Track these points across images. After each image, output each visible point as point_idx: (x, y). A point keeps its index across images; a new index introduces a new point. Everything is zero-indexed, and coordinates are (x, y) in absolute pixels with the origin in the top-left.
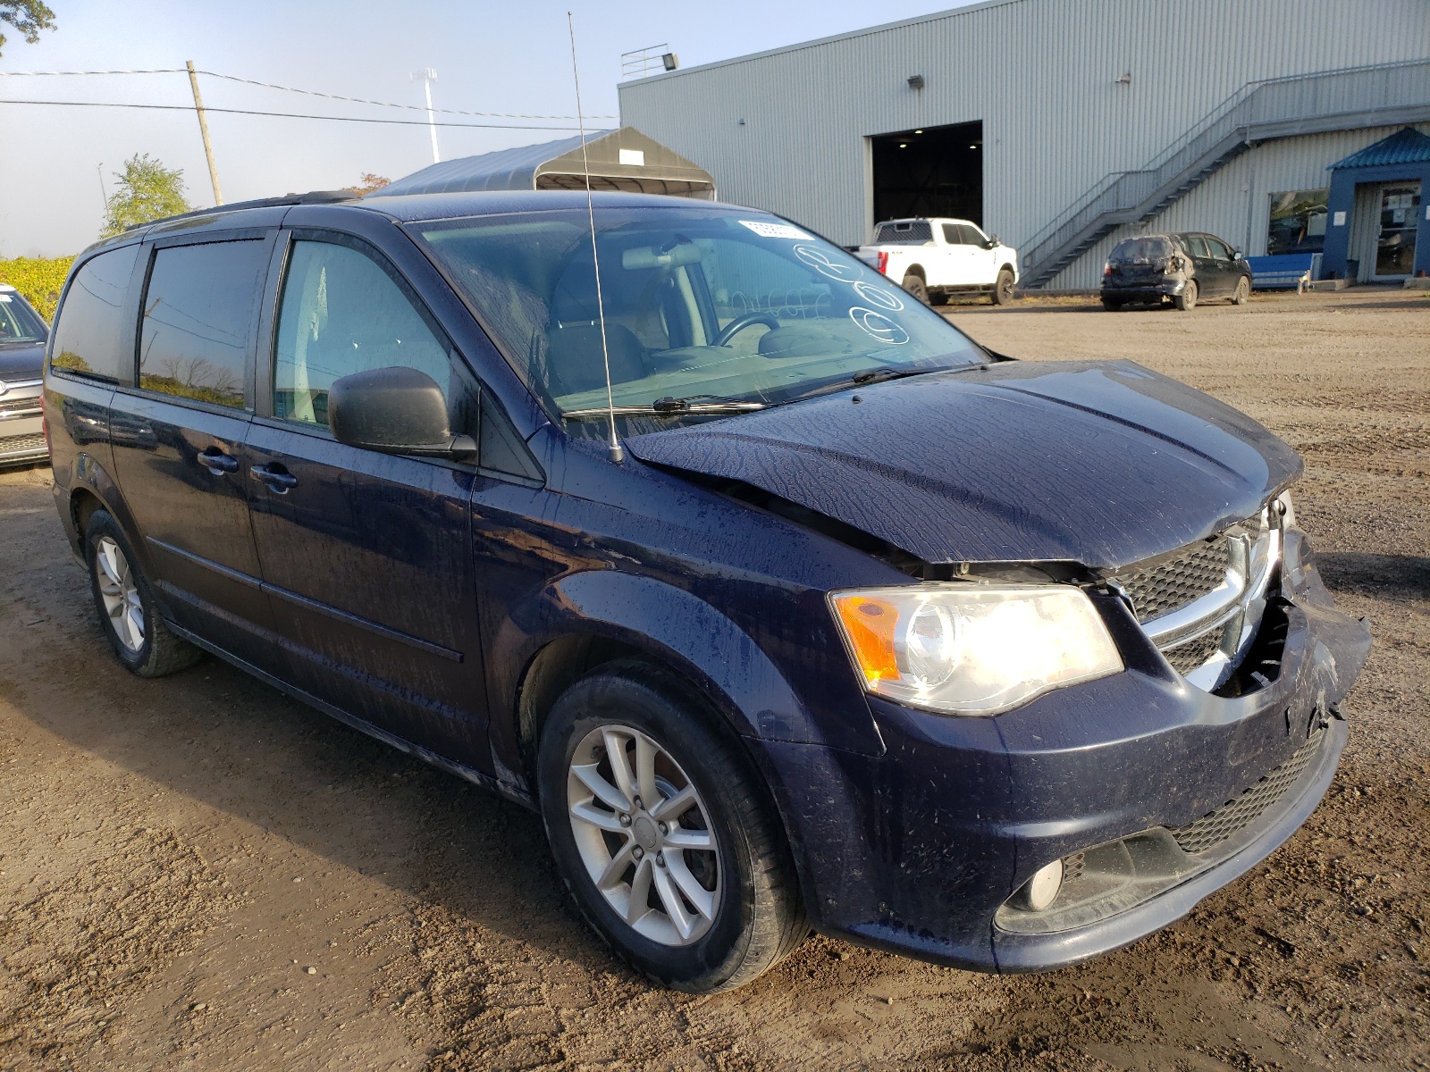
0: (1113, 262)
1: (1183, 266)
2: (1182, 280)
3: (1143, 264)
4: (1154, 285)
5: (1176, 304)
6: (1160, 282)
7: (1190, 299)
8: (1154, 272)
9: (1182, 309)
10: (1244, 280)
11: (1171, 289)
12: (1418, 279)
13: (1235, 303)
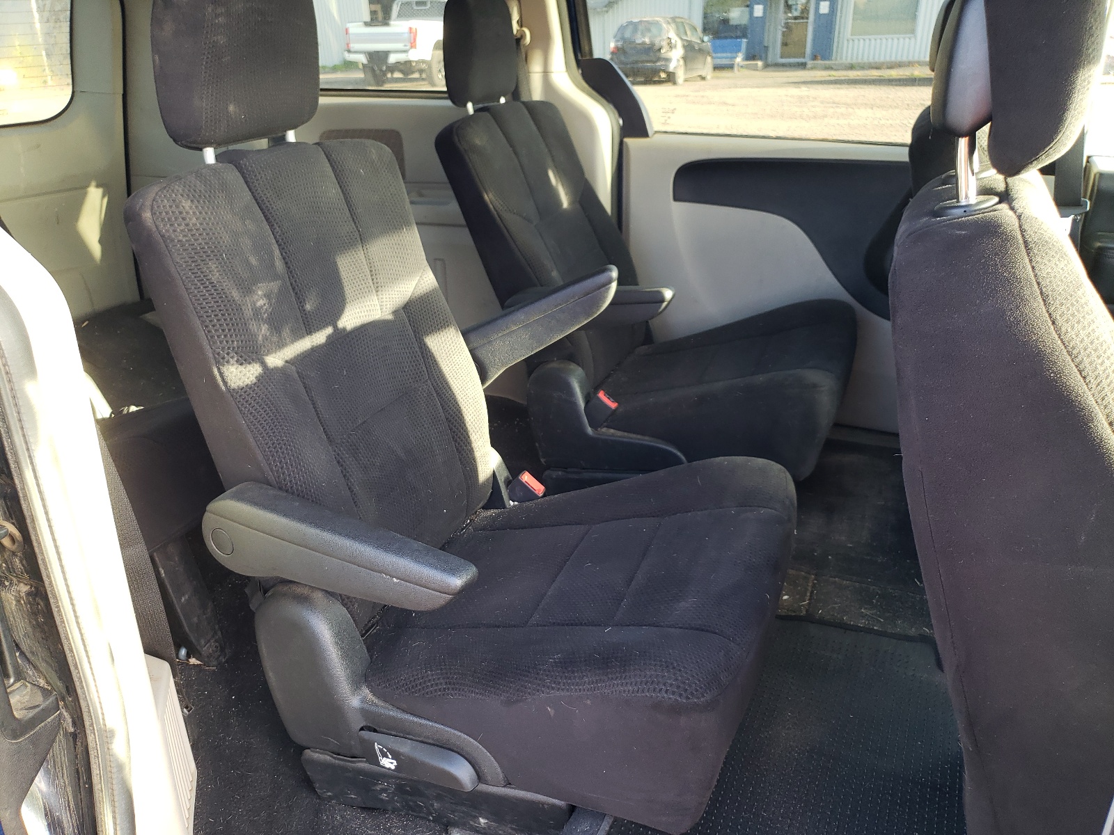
0: (617, 41)
1: (675, 46)
2: (675, 57)
3: (644, 43)
4: (655, 62)
5: (671, 78)
6: (659, 59)
7: (680, 75)
8: (652, 51)
9: (675, 83)
10: (709, 59)
11: (667, 66)
12: (815, 62)
13: (703, 78)
